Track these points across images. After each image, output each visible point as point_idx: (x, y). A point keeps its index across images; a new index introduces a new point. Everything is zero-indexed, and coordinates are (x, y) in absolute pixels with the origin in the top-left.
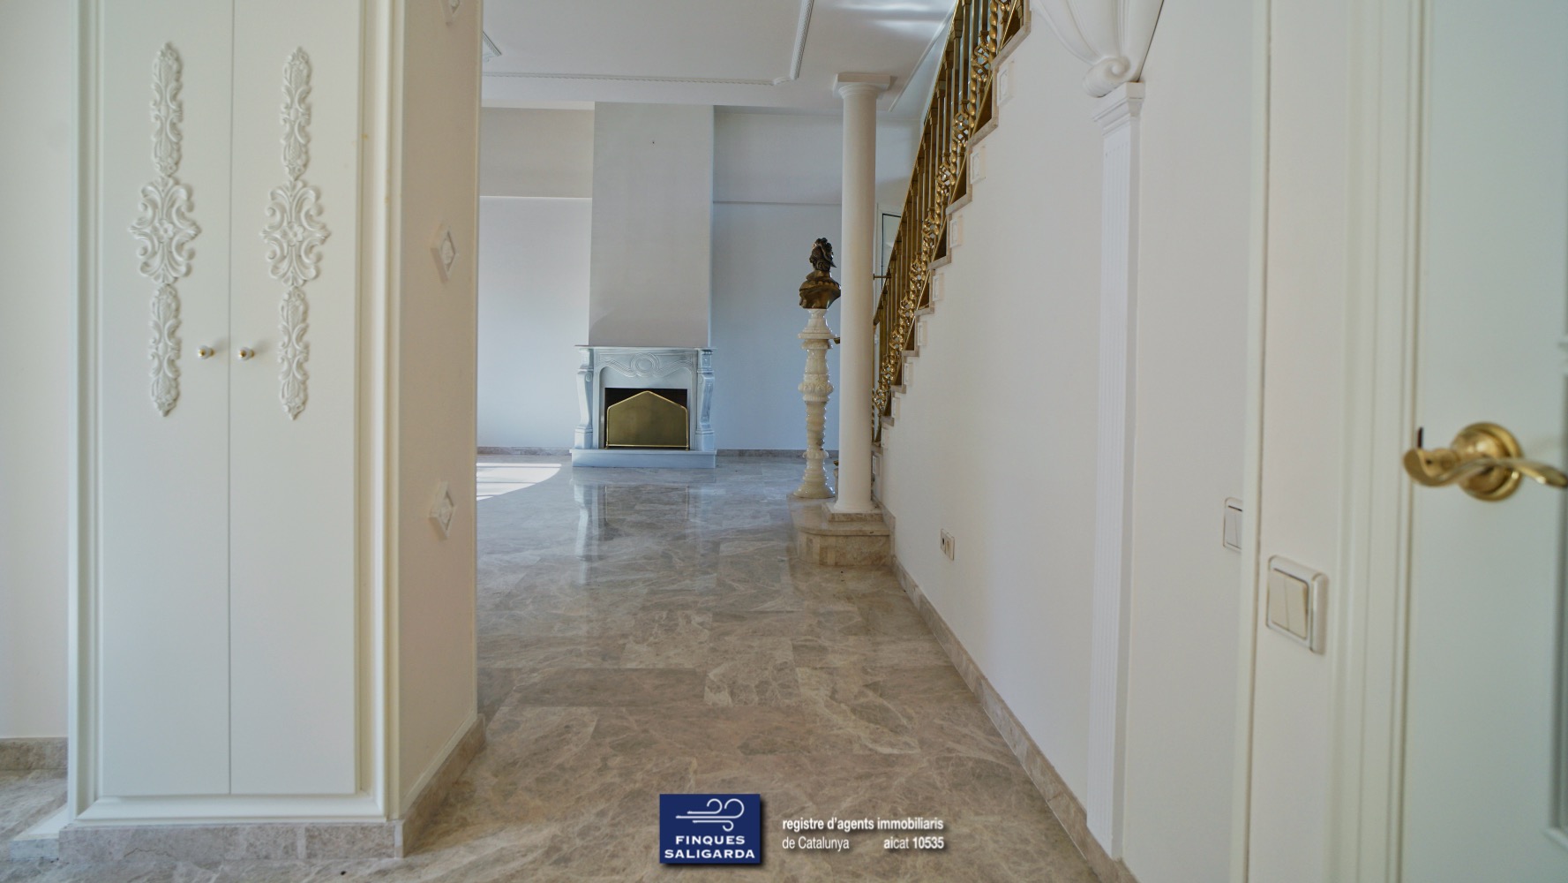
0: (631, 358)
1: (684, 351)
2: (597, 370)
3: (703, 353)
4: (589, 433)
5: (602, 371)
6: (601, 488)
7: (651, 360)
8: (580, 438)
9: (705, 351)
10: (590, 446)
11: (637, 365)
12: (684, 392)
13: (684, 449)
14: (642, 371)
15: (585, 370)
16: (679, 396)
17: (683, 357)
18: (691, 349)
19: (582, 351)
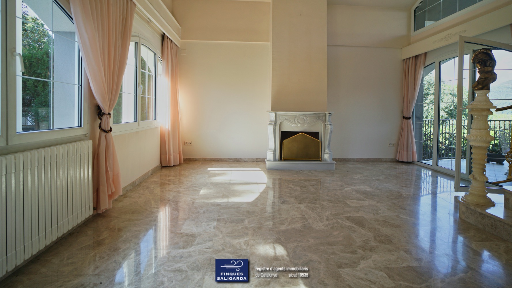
0: (295, 117)
1: (320, 114)
2: (278, 123)
3: (329, 115)
4: (275, 153)
5: (280, 124)
6: (280, 179)
7: (305, 119)
8: (270, 156)
9: (329, 114)
10: (275, 160)
11: (297, 120)
12: (318, 133)
13: (320, 161)
14: (300, 123)
15: (274, 123)
16: (316, 135)
17: (319, 117)
18: (323, 113)
19: (271, 114)
